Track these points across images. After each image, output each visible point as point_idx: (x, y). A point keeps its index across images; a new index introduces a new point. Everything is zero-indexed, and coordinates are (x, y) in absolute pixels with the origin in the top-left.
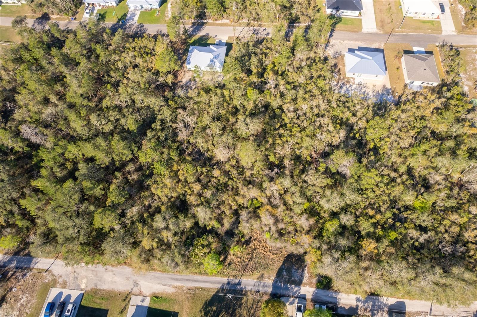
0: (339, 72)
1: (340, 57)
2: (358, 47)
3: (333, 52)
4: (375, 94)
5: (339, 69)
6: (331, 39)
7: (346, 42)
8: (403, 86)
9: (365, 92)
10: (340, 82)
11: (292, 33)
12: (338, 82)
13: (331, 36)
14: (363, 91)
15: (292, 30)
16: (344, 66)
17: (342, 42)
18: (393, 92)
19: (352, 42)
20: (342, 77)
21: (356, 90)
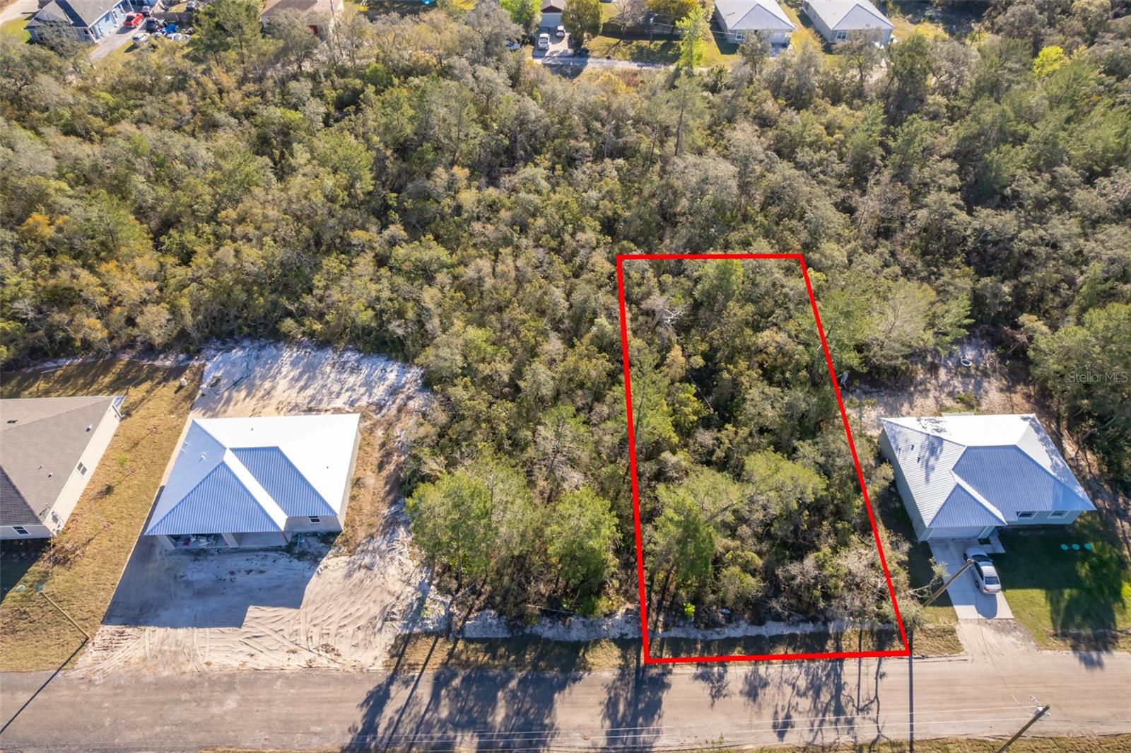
0: (388, 455)
1: (361, 534)
2: (238, 622)
3: (393, 570)
4: (267, 385)
5: (381, 467)
6: (382, 679)
7: (297, 662)
8: (136, 416)
9: (303, 388)
10: (393, 411)
11: (611, 705)
12: (399, 411)
13: (378, 699)
14: (310, 392)
15: (613, 736)
16: (357, 483)
17: (323, 661)
18: (190, 397)
19: (262, 661)
20: (380, 433)
21: (336, 388)
